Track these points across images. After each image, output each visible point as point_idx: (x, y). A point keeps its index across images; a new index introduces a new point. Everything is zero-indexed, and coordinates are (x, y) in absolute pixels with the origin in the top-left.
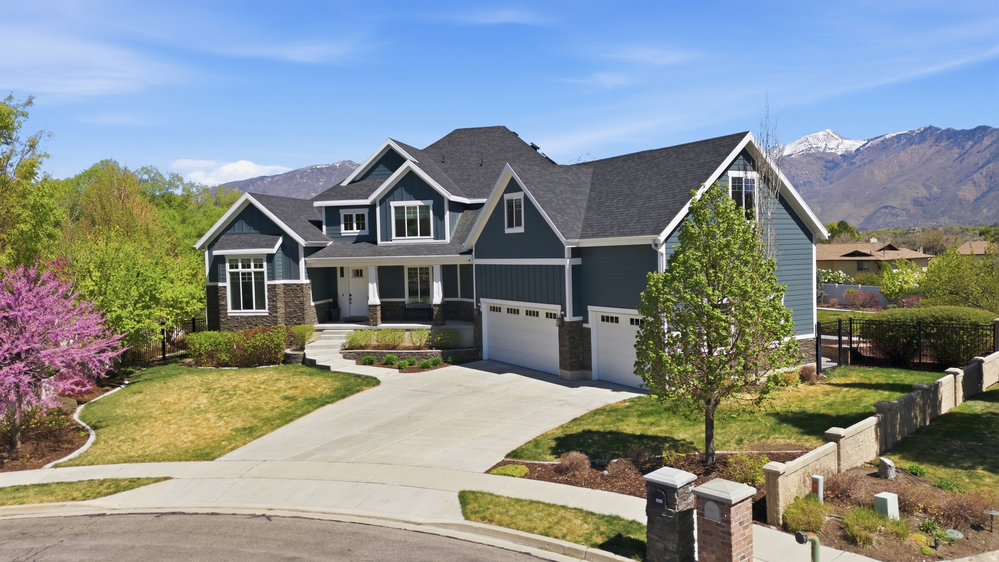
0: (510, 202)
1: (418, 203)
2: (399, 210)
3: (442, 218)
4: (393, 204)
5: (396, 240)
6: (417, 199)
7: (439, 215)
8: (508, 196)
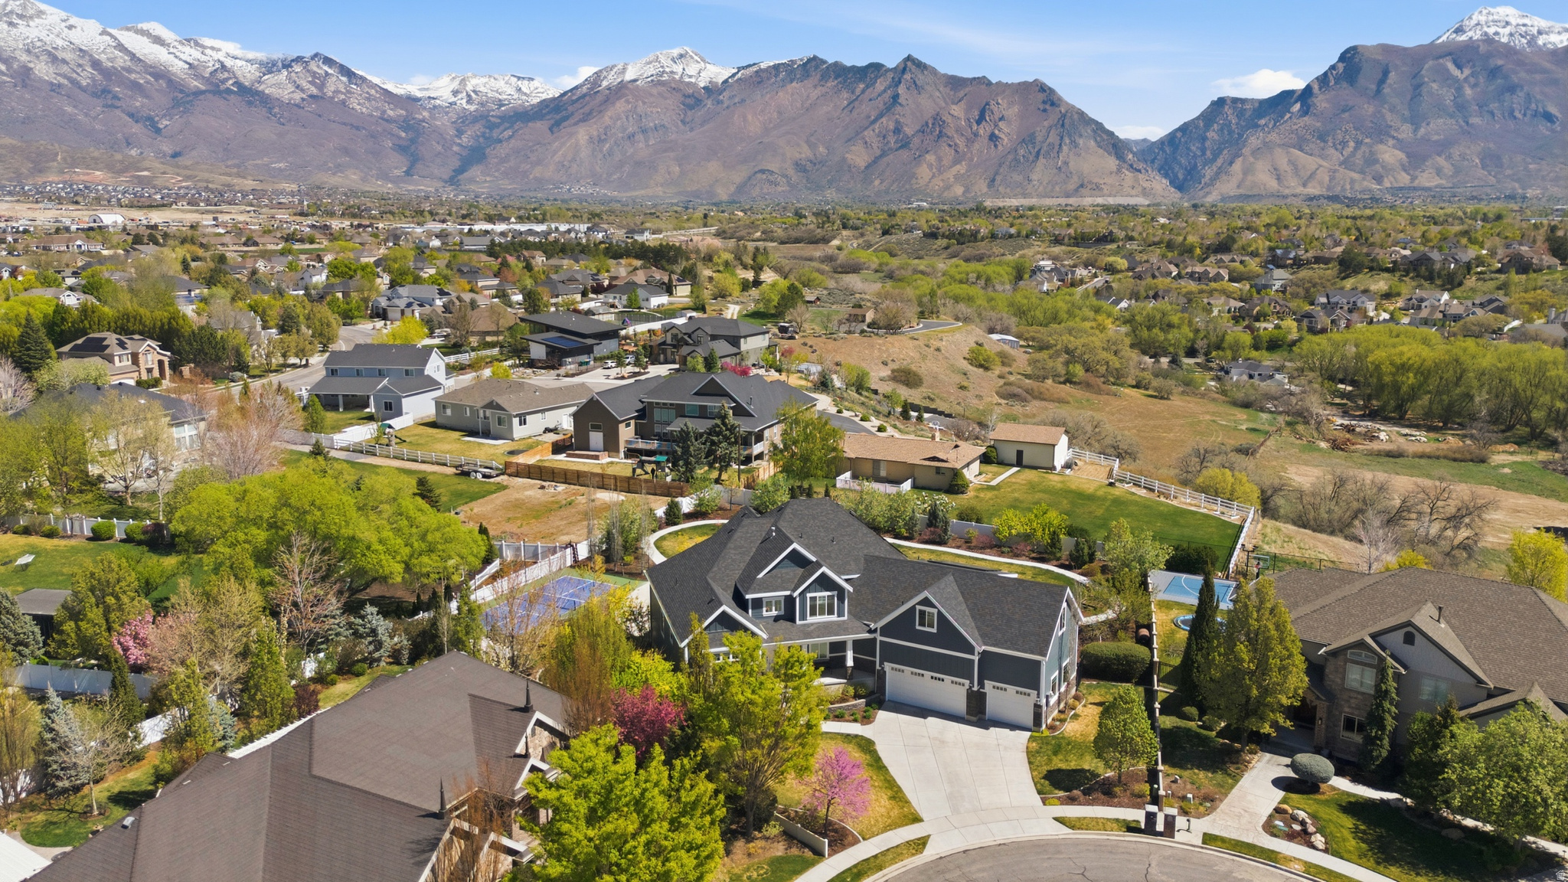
0: (922, 613)
1: (829, 593)
2: (813, 599)
3: (843, 602)
4: (809, 595)
5: (810, 620)
6: (827, 590)
7: (841, 599)
8: (918, 607)
